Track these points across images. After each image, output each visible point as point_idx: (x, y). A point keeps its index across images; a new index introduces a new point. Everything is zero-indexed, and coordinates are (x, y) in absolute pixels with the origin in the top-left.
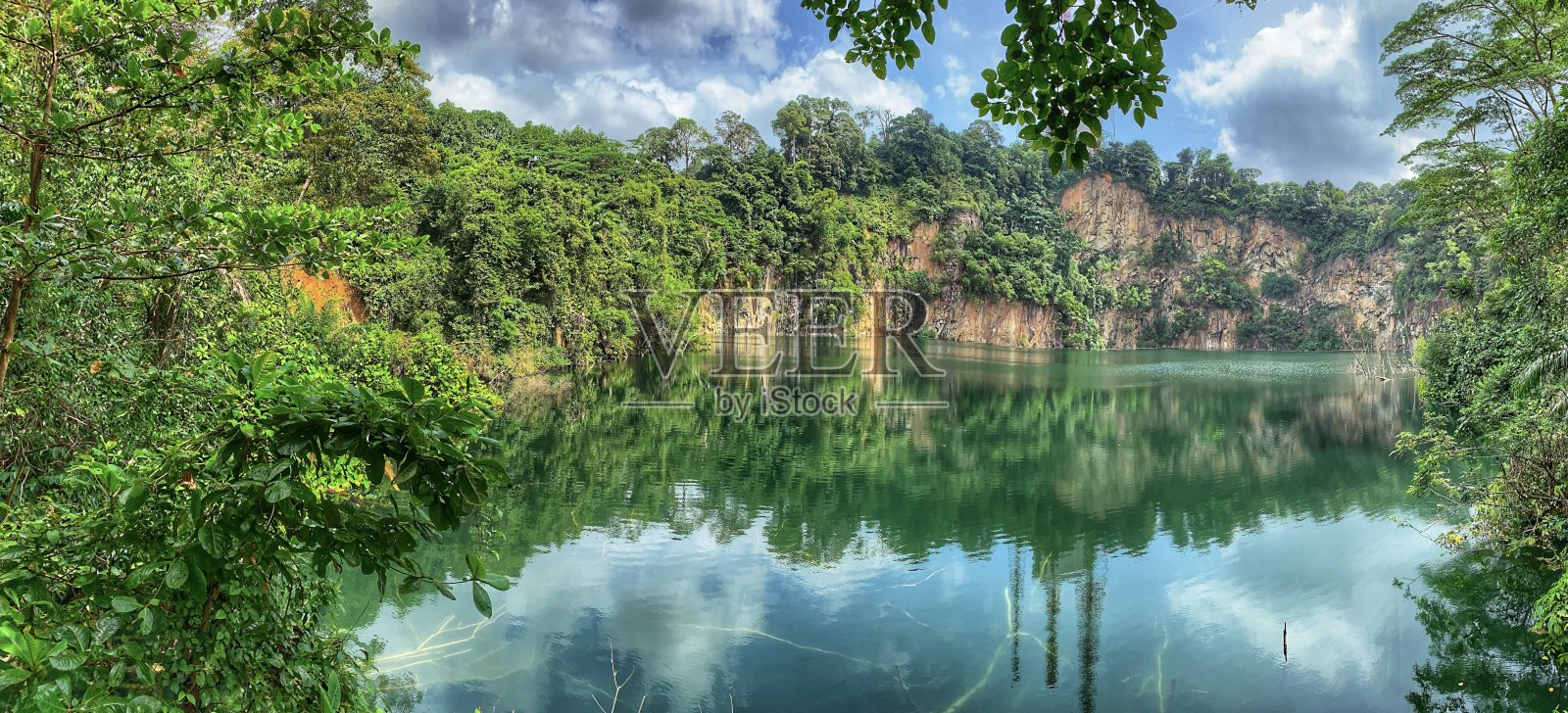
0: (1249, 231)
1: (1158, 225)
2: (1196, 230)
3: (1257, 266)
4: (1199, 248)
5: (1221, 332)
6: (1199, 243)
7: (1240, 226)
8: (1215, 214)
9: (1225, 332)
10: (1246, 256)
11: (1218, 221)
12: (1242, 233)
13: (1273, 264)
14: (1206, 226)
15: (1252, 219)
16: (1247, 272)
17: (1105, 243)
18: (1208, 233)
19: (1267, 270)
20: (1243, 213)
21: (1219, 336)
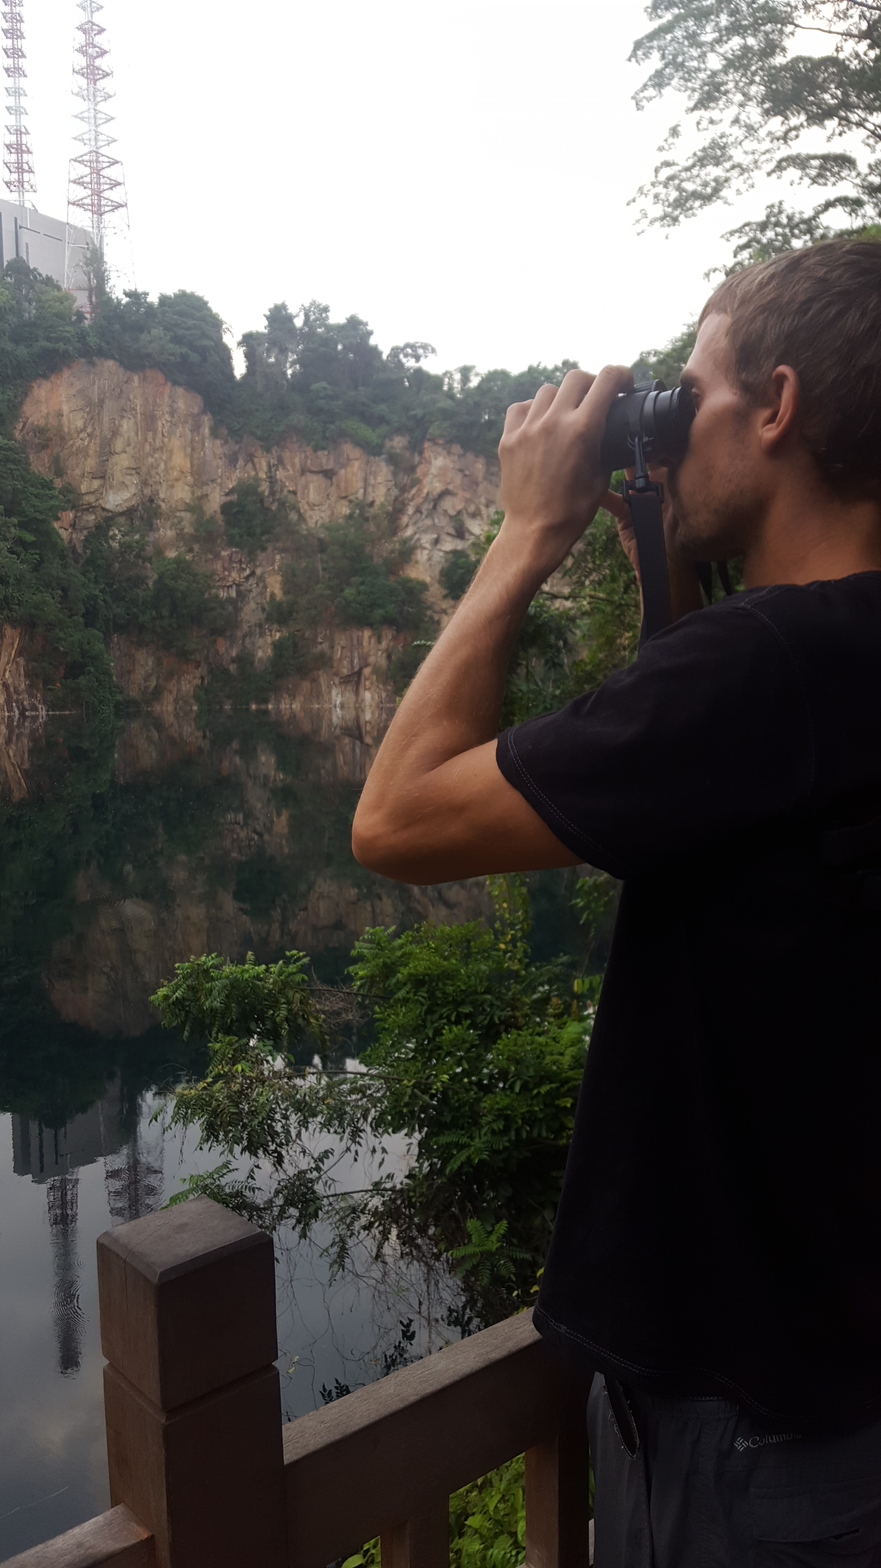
0: (412, 469)
1: (232, 460)
2: (304, 471)
3: (426, 539)
4: (312, 506)
5: (359, 673)
6: (313, 496)
7: (393, 460)
8: (344, 435)
9: (367, 671)
10: (405, 519)
11: (349, 450)
12: (395, 474)
13: (460, 533)
14: (325, 460)
15: (416, 447)
16: (407, 553)
17: (126, 495)
18: (329, 474)
19: (449, 545)
20: (399, 431)
21: (354, 680)
